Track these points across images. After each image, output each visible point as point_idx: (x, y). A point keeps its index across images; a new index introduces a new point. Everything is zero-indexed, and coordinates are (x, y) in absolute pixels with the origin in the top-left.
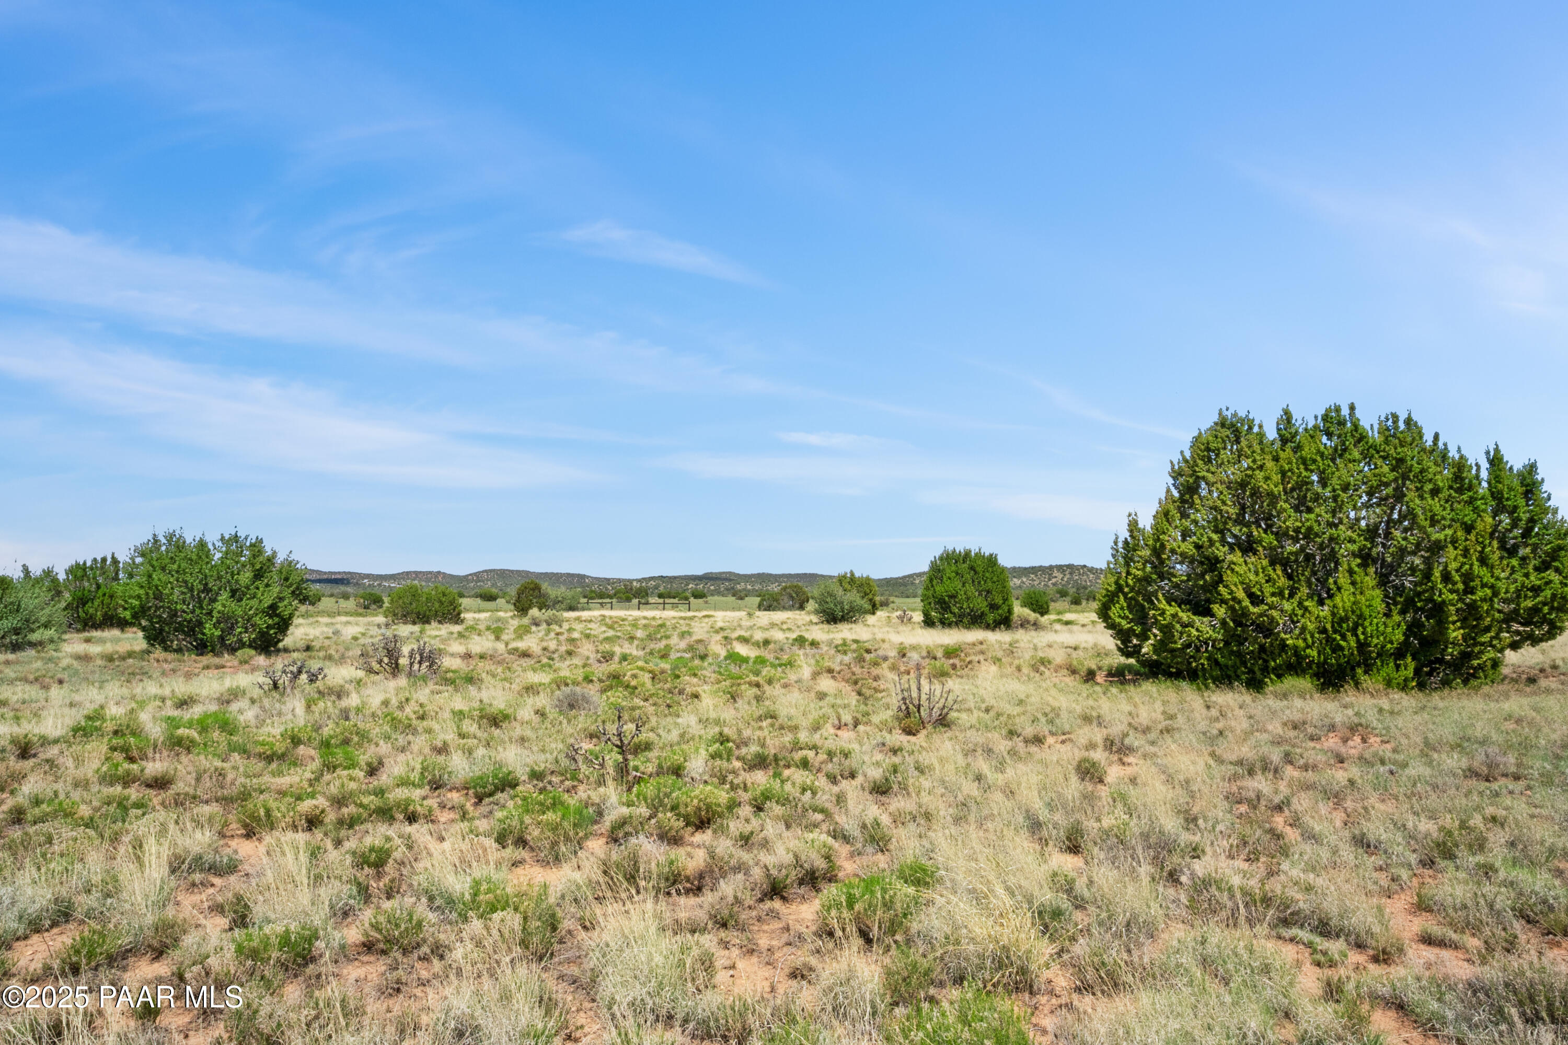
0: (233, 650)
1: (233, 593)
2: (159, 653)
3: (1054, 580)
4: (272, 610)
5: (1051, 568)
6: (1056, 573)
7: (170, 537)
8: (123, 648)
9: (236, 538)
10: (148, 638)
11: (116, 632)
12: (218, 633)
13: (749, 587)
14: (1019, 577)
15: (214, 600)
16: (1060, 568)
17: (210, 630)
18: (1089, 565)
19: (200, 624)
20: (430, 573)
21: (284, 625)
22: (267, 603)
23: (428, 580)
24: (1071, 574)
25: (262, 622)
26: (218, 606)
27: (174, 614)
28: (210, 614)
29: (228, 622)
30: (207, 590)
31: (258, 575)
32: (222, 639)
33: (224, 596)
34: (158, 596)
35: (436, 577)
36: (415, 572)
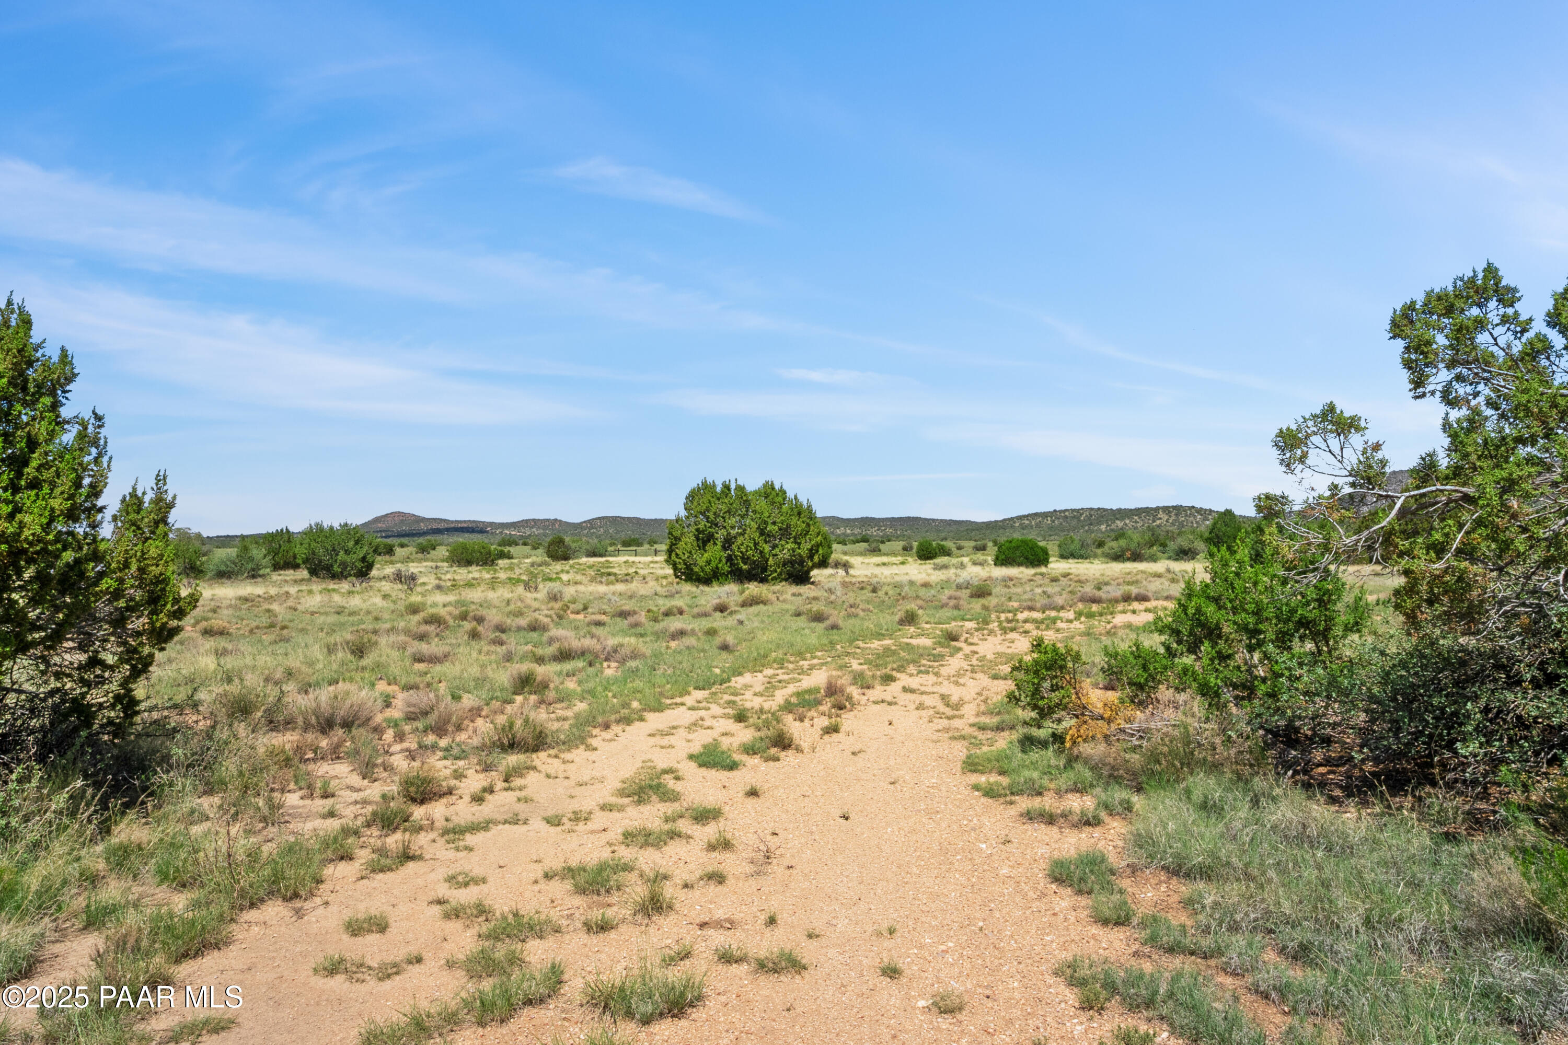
0: (346, 578)
1: (346, 551)
2: (314, 579)
3: (1158, 522)
4: (363, 559)
5: (1157, 509)
6: (1161, 515)
7: (317, 525)
8: (299, 577)
9: (346, 524)
10: (310, 572)
11: (291, 572)
12: (340, 570)
13: (848, 531)
14: (1122, 519)
15: (337, 555)
16: (1166, 509)
17: (336, 568)
18: (1198, 506)
19: (332, 566)
20: (548, 520)
21: (370, 567)
22: (361, 555)
23: (545, 528)
24: (1176, 515)
25: (359, 565)
26: (339, 558)
27: (320, 561)
28: (336, 561)
29: (344, 565)
30: (334, 550)
31: (357, 543)
32: (342, 573)
33: (342, 553)
34: (314, 553)
35: (553, 524)
36: (534, 520)
